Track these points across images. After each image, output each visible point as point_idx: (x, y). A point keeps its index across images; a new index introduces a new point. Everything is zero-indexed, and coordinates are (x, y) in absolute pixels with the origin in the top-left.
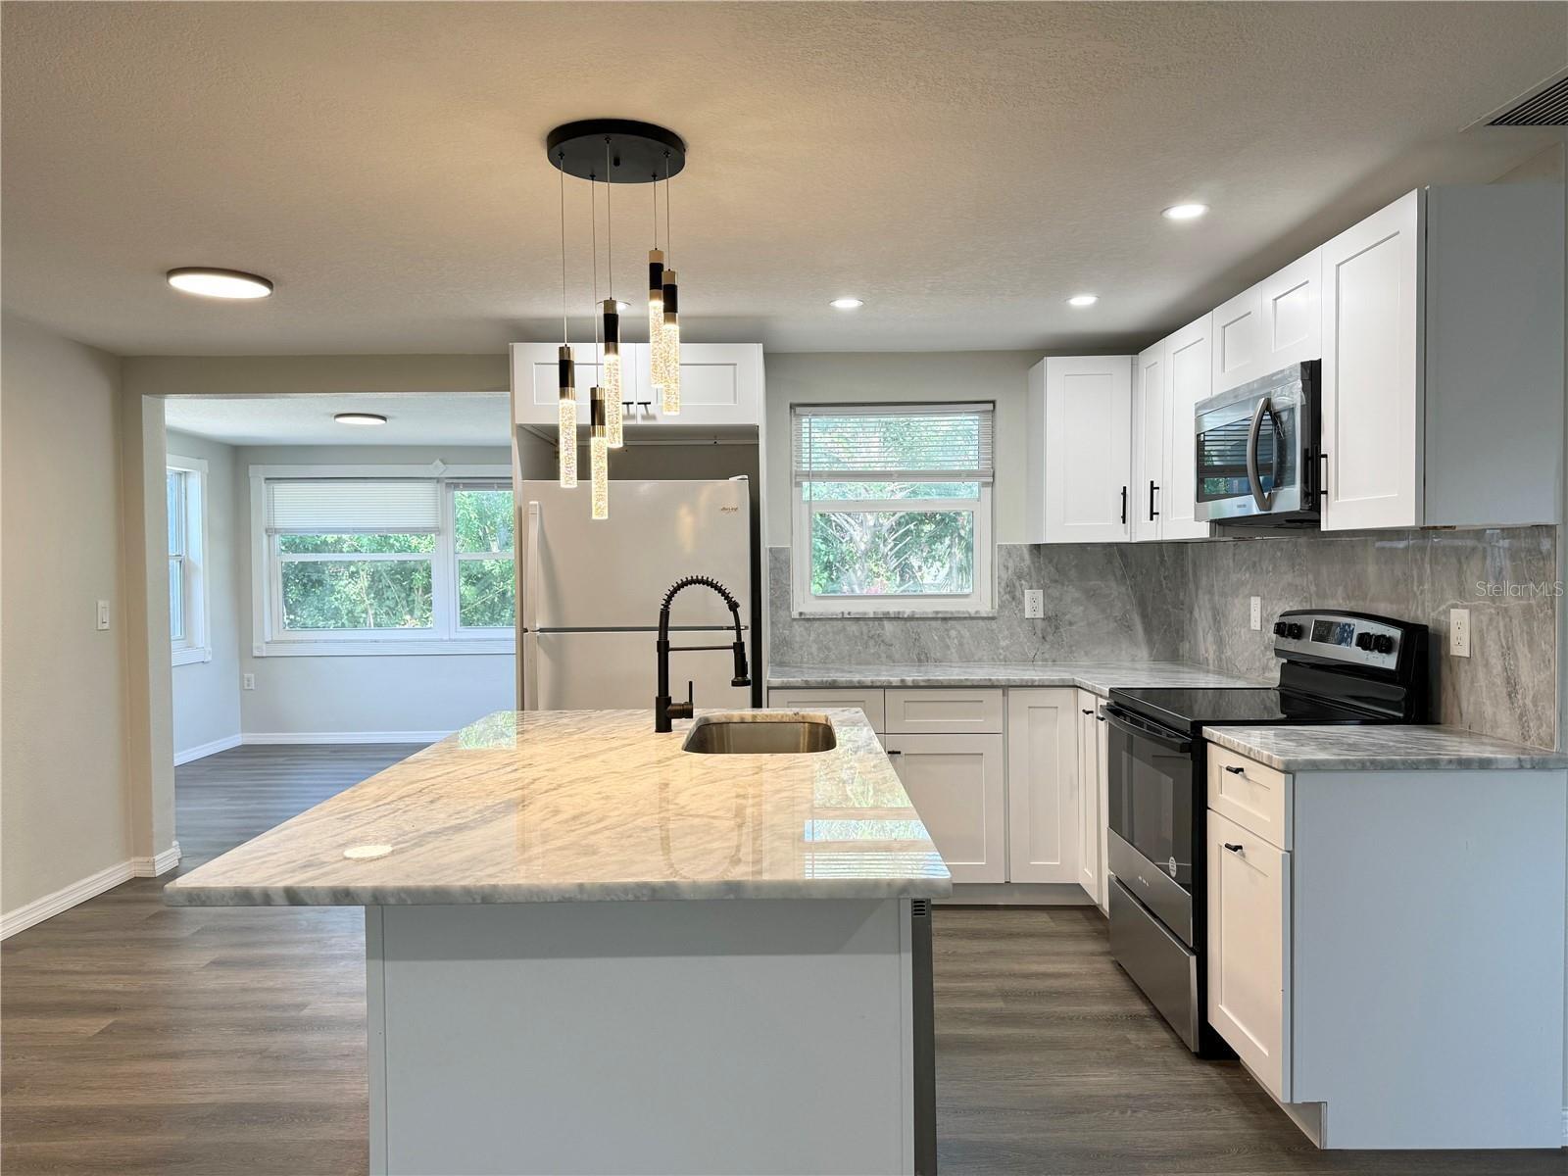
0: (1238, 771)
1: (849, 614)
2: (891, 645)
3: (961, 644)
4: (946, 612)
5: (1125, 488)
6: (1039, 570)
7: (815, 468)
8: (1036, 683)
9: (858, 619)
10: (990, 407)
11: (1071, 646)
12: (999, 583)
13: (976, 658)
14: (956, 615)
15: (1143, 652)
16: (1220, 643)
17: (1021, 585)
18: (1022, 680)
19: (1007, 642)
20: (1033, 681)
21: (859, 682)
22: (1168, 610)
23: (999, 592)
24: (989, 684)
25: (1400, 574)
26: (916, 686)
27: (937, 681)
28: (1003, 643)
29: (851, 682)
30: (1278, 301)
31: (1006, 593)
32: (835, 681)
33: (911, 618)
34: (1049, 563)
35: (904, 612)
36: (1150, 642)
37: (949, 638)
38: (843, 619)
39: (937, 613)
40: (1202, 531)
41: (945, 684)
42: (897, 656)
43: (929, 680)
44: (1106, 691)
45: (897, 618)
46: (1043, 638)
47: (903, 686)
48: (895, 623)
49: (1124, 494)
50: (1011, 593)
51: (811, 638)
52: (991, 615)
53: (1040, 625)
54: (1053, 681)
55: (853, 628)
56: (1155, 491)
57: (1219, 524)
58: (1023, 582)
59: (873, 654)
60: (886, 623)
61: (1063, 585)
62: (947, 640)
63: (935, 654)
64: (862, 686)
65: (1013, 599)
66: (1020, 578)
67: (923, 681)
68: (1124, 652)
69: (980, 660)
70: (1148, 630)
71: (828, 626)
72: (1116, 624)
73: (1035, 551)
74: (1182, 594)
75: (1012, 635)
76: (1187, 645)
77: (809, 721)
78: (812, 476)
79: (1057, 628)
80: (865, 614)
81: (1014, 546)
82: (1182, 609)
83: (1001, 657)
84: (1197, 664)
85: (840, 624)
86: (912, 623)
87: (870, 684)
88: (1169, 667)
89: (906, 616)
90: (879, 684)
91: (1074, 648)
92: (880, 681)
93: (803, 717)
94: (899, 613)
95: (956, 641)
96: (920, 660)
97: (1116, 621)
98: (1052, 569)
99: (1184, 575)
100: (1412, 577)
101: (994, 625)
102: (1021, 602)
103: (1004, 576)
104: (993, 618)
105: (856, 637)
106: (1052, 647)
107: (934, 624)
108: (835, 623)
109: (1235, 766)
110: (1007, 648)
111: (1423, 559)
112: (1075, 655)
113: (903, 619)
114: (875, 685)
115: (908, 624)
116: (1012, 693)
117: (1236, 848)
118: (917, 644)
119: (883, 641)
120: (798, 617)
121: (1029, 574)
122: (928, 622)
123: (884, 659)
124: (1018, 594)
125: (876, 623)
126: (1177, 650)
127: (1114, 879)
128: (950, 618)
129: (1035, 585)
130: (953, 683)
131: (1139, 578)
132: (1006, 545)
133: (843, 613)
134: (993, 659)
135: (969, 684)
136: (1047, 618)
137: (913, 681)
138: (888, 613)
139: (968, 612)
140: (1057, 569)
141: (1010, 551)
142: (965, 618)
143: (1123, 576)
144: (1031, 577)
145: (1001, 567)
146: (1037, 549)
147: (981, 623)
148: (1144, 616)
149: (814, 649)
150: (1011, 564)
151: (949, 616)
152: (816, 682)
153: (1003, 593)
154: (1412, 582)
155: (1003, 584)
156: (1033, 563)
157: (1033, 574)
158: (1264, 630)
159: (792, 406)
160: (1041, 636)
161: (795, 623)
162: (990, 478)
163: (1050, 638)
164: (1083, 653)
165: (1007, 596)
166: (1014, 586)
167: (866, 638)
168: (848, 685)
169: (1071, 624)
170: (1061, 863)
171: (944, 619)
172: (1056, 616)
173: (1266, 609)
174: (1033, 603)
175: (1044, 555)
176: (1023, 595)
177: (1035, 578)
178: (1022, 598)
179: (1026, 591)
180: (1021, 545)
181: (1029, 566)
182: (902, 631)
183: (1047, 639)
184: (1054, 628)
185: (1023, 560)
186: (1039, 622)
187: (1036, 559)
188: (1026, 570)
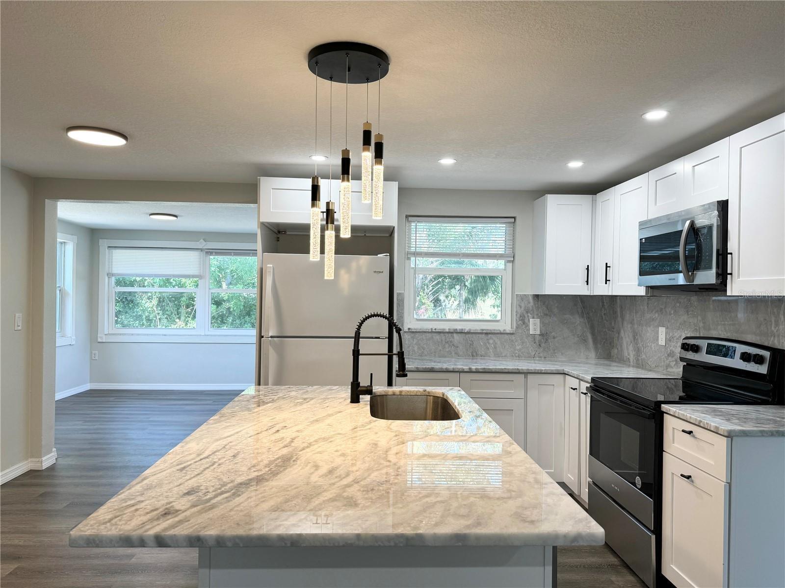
0: (690, 433)
1: (435, 329)
2: (458, 347)
3: (495, 348)
4: (488, 330)
5: (588, 266)
6: (538, 308)
7: (418, 250)
8: (543, 372)
9: (440, 333)
10: (513, 220)
11: (554, 350)
12: (516, 315)
13: (503, 355)
14: (493, 332)
15: (592, 354)
16: (638, 351)
17: (528, 316)
18: (535, 369)
19: (520, 347)
20: (542, 370)
21: (446, 369)
22: (605, 331)
23: (516, 320)
24: (517, 371)
25: (762, 319)
26: (477, 372)
27: (489, 369)
28: (518, 348)
29: (442, 368)
30: (696, 167)
31: (520, 320)
32: (433, 368)
33: (469, 333)
34: (543, 304)
35: (465, 329)
36: (596, 349)
37: (489, 344)
38: (432, 332)
39: (483, 330)
40: (642, 291)
41: (493, 371)
42: (461, 353)
43: (484, 369)
44: (589, 378)
45: (461, 332)
46: (540, 345)
47: (470, 371)
48: (460, 335)
49: (588, 269)
50: (522, 321)
51: (414, 343)
52: (512, 332)
53: (538, 338)
54: (552, 370)
55: (437, 337)
56: (608, 268)
57: (651, 288)
58: (529, 314)
59: (448, 352)
60: (455, 335)
61: (550, 316)
62: (488, 345)
63: (481, 352)
64: (447, 371)
65: (524, 323)
66: (527, 312)
67: (481, 369)
68: (582, 354)
69: (505, 356)
70: (595, 341)
71: (424, 336)
72: (578, 339)
73: (536, 299)
74: (613, 323)
75: (523, 343)
76: (616, 350)
77: (432, 395)
78: (417, 254)
79: (547, 340)
80: (444, 330)
81: (525, 295)
82: (613, 331)
83: (517, 355)
84: (622, 361)
85: (429, 335)
86: (469, 335)
87: (452, 370)
88: (606, 362)
89: (466, 331)
90: (457, 370)
91: (556, 351)
92: (458, 368)
93: (429, 393)
94: (462, 329)
95: (492, 346)
96: (473, 356)
97: (578, 337)
98: (545, 309)
99: (615, 313)
100: (771, 321)
101: (513, 337)
102: (528, 326)
103: (519, 311)
104: (512, 334)
105: (438, 342)
106: (544, 350)
107: (480, 335)
108: (428, 334)
109: (688, 429)
110: (520, 350)
111: (779, 313)
112: (556, 354)
113: (464, 333)
114: (455, 370)
115: (467, 336)
116: (530, 377)
117: (689, 477)
118: (471, 347)
119: (453, 345)
120: (407, 331)
121: (533, 310)
122: (478, 335)
123: (453, 354)
124: (526, 321)
125: (450, 335)
126: (610, 353)
127: (591, 483)
128: (490, 333)
129: (535, 316)
130: (498, 371)
131: (591, 314)
132: (521, 295)
133: (432, 329)
134: (512, 355)
135: (506, 371)
136: (541, 335)
137: (476, 369)
138: (456, 329)
139: (500, 331)
140: (547, 308)
141: (523, 298)
142: (498, 333)
143: (582, 312)
144: (533, 312)
145: (518, 307)
146: (537, 297)
147: (506, 336)
148: (593, 334)
149: (416, 348)
150: (523, 305)
151: (488, 332)
152: (423, 368)
153: (518, 320)
154: (771, 325)
155: (518, 316)
156: (535, 304)
157: (535, 310)
158: (667, 346)
159: (407, 217)
160: (538, 344)
161: (405, 334)
162: (511, 258)
163: (543, 345)
164: (560, 354)
165: (520, 322)
166: (524, 317)
167: (444, 343)
168: (440, 370)
169: (554, 338)
170: (554, 471)
171: (486, 334)
172: (547, 333)
173: (671, 334)
174: (534, 326)
175: (540, 301)
176: (529, 322)
177: (536, 313)
178: (528, 323)
179: (531, 320)
180: (528, 295)
181: (532, 306)
182: (464, 339)
183: (542, 345)
184: (545, 340)
185: (529, 303)
186: (537, 336)
187: (536, 303)
188: (531, 308)
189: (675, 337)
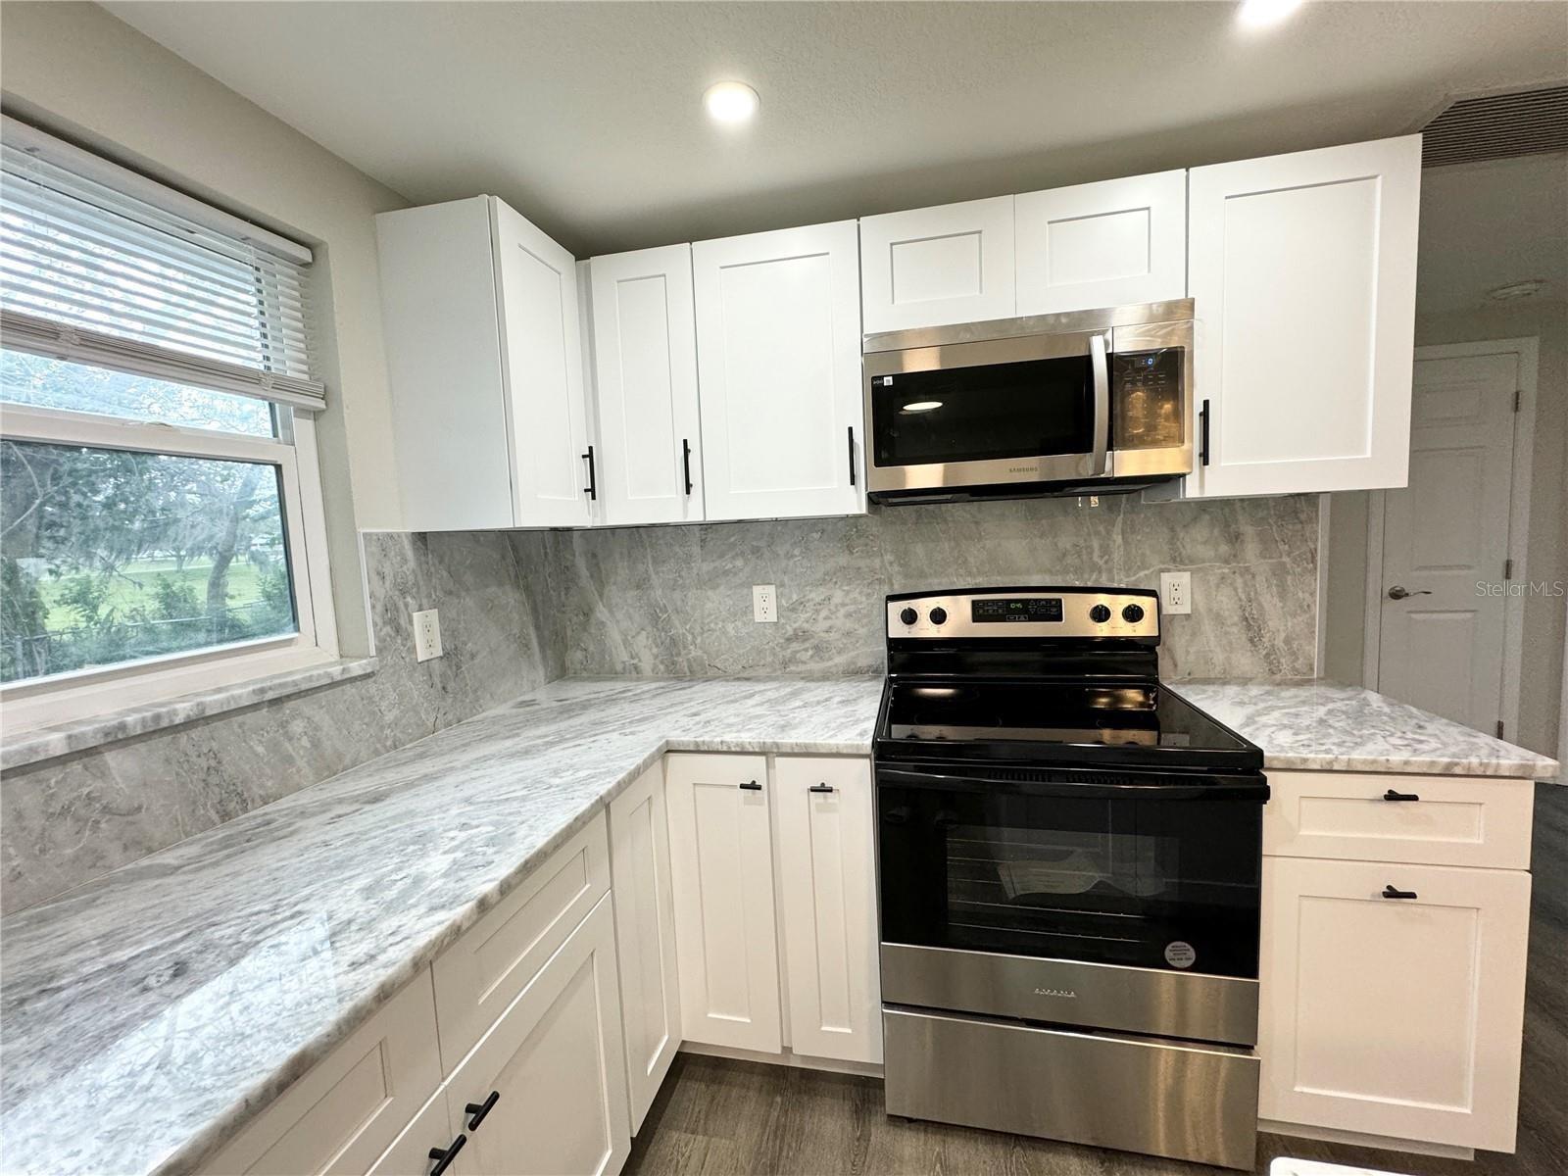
3: (316, 744)
4: (283, 685)
6: (429, 575)
10: (305, 255)
11: (475, 691)
12: (373, 607)
13: (347, 761)
14: (304, 687)
15: (540, 674)
16: (671, 645)
17: (406, 605)
19: (395, 712)
22: (554, 615)
23: (375, 624)
25: (1068, 546)
28: (389, 717)
31: (384, 623)
34: (440, 563)
36: (544, 658)
37: (290, 739)
45: (160, 731)
46: (444, 688)
48: (141, 748)
49: (590, 456)
50: (394, 626)
52: (369, 670)
58: (409, 599)
60: (112, 759)
61: (458, 597)
62: (286, 746)
65: (397, 631)
66: (403, 593)
68: (525, 681)
69: (355, 762)
70: (542, 647)
72: (515, 645)
73: (419, 543)
74: (563, 593)
75: (401, 695)
79: (459, 667)
81: (391, 536)
83: (389, 743)
91: (479, 693)
94: (157, 718)
95: (304, 741)
96: (224, 817)
97: (515, 641)
98: (445, 574)
99: (564, 570)
101: (371, 687)
102: (409, 637)
103: (380, 593)
104: (370, 676)
106: (454, 699)
107: (250, 718)
110: (396, 722)
112: (481, 701)
113: (175, 729)
115: (183, 738)
118: (214, 779)
119: (104, 811)
121: (416, 584)
124: (403, 622)
126: (564, 663)
128: (289, 697)
129: (425, 601)
131: (530, 578)
132: (377, 534)
134: (376, 750)
136: (446, 656)
138: (122, 727)
139: (328, 675)
140: (449, 572)
141: (384, 543)
143: (517, 576)
144: (419, 588)
145: (375, 578)
146: (421, 538)
147: (351, 690)
148: (537, 628)
150: (387, 570)
151: (285, 692)
153: (380, 622)
155: (379, 608)
156: (420, 565)
157: (421, 583)
160: (439, 686)
163: (450, 686)
164: (488, 697)
165: (388, 629)
166: (396, 609)
169: (473, 656)
171: (276, 702)
172: (456, 648)
173: (795, 597)
174: (426, 633)
175: (432, 552)
176: (411, 622)
177: (423, 589)
178: (408, 627)
179: (416, 615)
180: (399, 535)
181: (413, 571)
182: (168, 761)
183: (449, 689)
184: (454, 668)
185: (405, 561)
186: (436, 666)
187: (423, 558)
188: (411, 578)
189: (809, 601)
